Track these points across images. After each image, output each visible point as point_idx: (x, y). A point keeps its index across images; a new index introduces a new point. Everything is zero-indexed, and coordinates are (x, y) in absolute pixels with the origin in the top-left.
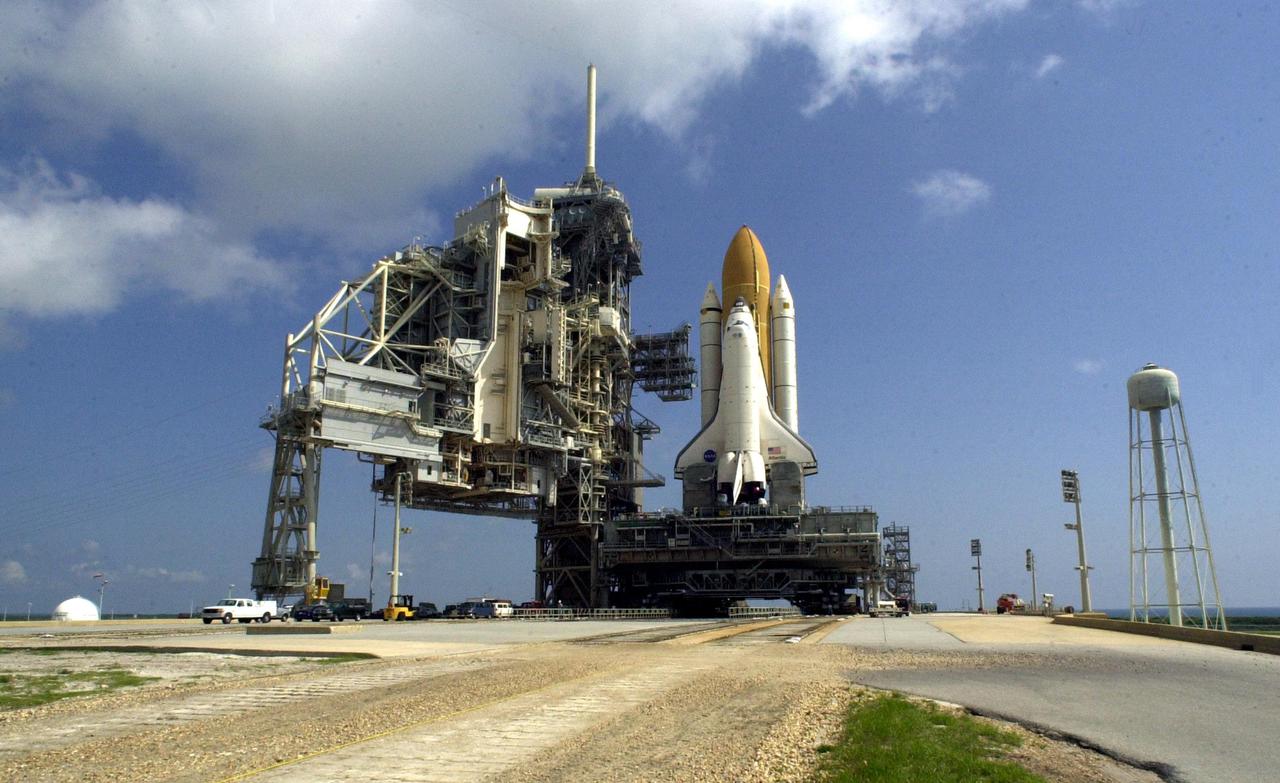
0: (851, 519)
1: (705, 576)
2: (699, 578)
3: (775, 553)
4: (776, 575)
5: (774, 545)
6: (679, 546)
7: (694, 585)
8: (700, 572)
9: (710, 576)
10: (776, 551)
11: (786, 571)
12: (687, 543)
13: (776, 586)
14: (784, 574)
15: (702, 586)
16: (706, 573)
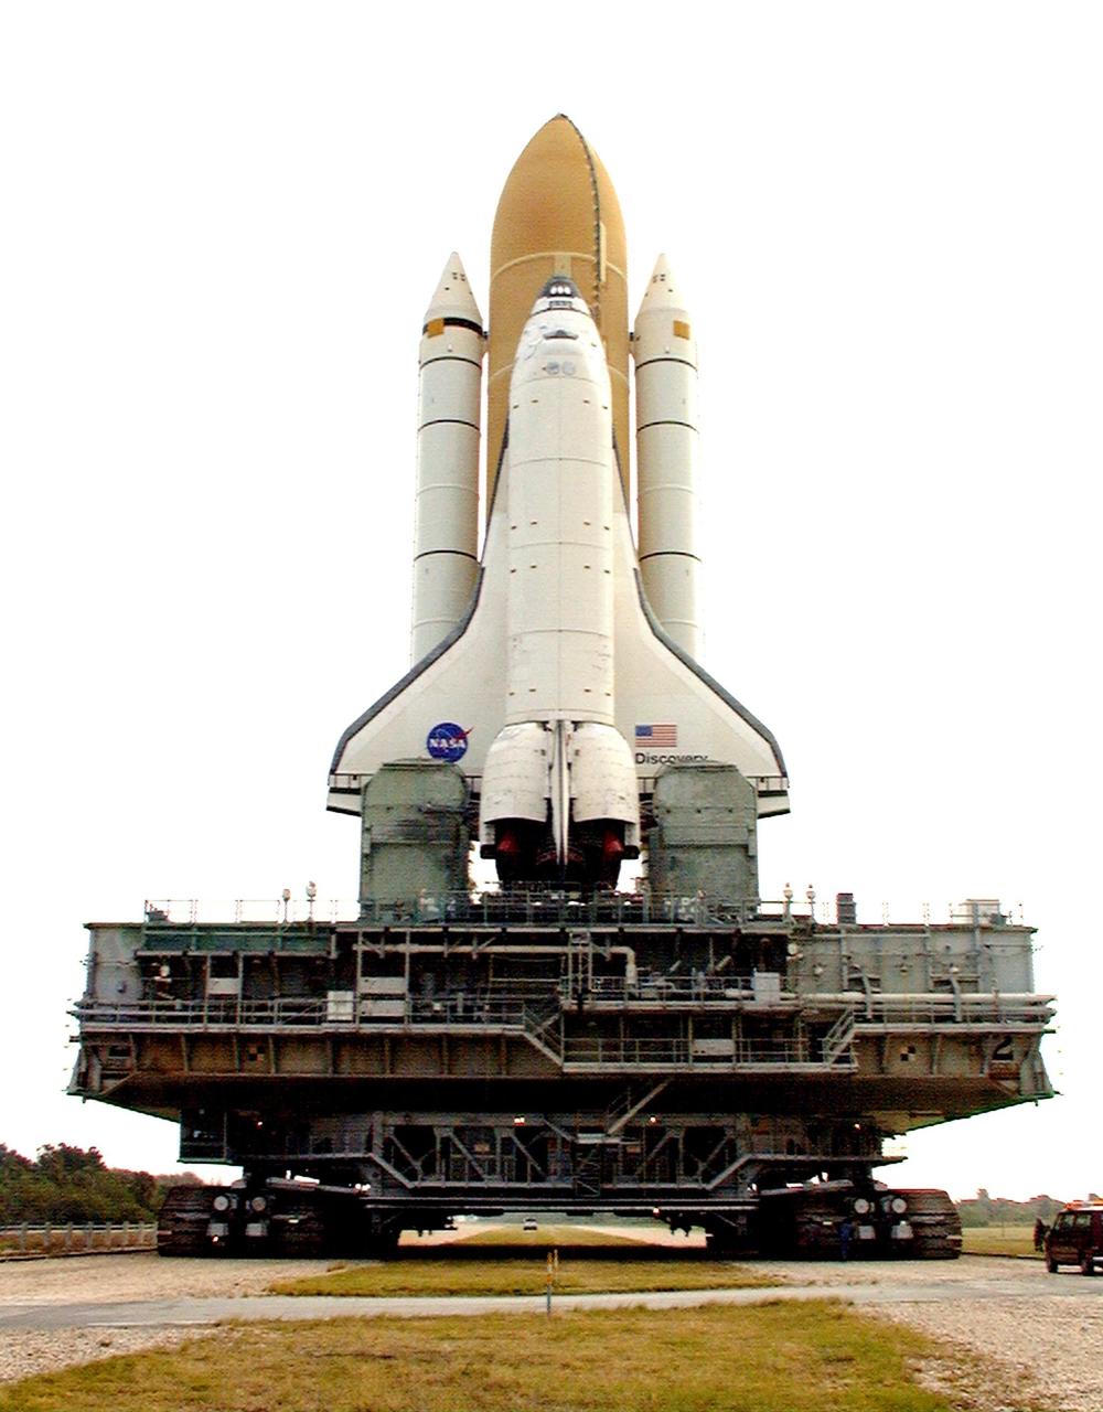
0: (959, 944)
1: (439, 1134)
2: (418, 1140)
3: (715, 1055)
4: (691, 1133)
5: (713, 1025)
6: (366, 1020)
7: (401, 1164)
8: (423, 1120)
9: (458, 1131)
10: (725, 1046)
11: (723, 1120)
12: (397, 1009)
13: (690, 1171)
14: (718, 1133)
15: (429, 1170)
16: (443, 1124)
